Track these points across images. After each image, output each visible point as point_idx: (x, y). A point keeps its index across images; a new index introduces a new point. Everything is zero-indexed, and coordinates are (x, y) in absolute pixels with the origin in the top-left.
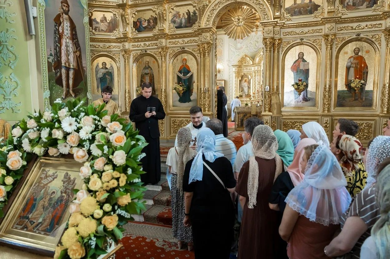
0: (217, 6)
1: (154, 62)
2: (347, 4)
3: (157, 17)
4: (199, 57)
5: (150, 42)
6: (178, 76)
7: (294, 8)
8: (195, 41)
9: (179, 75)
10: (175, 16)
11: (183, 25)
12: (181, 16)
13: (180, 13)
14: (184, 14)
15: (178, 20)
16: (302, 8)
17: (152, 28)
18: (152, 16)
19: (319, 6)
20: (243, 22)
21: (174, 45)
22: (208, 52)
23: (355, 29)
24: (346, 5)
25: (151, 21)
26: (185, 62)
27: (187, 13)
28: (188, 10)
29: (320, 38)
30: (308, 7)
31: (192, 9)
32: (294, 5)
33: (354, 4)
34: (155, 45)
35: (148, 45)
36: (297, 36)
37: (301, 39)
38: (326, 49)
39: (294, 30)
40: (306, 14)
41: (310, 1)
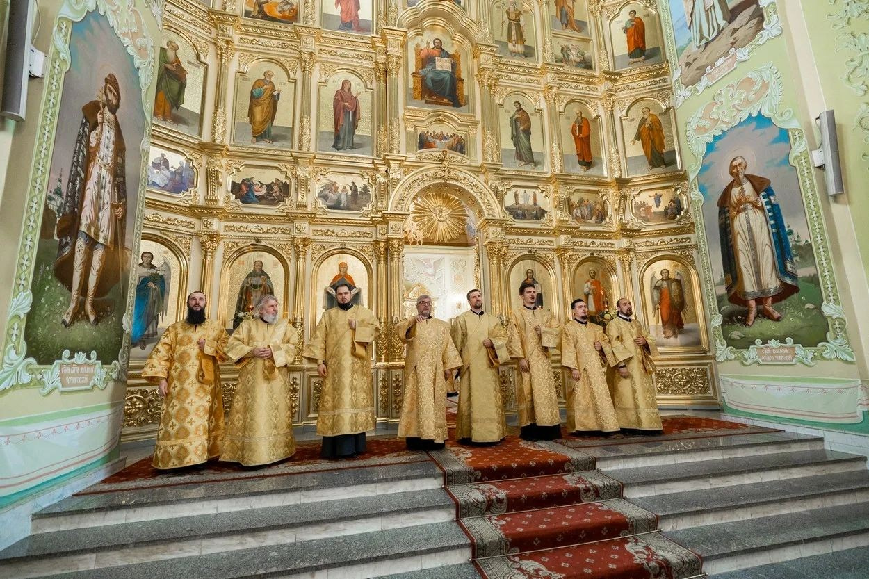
0: (416, 184)
1: (275, 264)
2: (576, 214)
3: (288, 183)
4: (375, 262)
5: (270, 226)
6: (328, 293)
7: (516, 208)
8: (366, 234)
9: (331, 292)
10: (327, 187)
11: (342, 205)
12: (340, 190)
13: (337, 185)
14: (344, 187)
15: (333, 196)
16: (526, 211)
17: (275, 199)
18: (277, 179)
19: (546, 212)
20: (447, 217)
22: (399, 255)
23: (589, 246)
24: (575, 216)
25: (275, 188)
26: (345, 269)
27: (351, 188)
28: (353, 183)
29: (552, 252)
30: (533, 210)
31: (360, 183)
33: (583, 217)
34: (283, 232)
35: (265, 230)
36: (524, 246)
37: (530, 251)
38: (563, 267)
39: (520, 237)
40: (532, 219)
41: (535, 204)
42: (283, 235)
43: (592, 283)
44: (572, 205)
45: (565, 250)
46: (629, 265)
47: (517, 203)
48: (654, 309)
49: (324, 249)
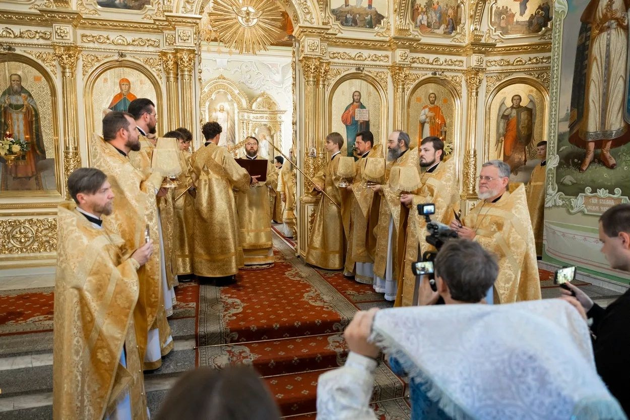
1: (37, 79)
2: (421, 22)
4: (165, 79)
5: (24, 28)
7: (345, 12)
8: (150, 42)
16: (358, 16)
19: (383, 17)
20: (255, 21)
21: (96, 45)
22: (190, 71)
23: (432, 64)
24: (419, 23)
26: (127, 87)
29: (385, 71)
30: (367, 14)
32: (346, 6)
33: (429, 26)
34: (41, 37)
35: (17, 33)
36: (352, 62)
37: (358, 69)
38: (396, 90)
39: (348, 51)
40: (364, 26)
41: (370, 6)
42: (42, 41)
43: (430, 109)
44: (418, 9)
45: (401, 68)
46: (477, 89)
47: (347, 5)
48: (498, 141)
49: (98, 61)
